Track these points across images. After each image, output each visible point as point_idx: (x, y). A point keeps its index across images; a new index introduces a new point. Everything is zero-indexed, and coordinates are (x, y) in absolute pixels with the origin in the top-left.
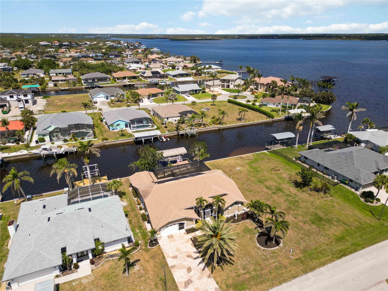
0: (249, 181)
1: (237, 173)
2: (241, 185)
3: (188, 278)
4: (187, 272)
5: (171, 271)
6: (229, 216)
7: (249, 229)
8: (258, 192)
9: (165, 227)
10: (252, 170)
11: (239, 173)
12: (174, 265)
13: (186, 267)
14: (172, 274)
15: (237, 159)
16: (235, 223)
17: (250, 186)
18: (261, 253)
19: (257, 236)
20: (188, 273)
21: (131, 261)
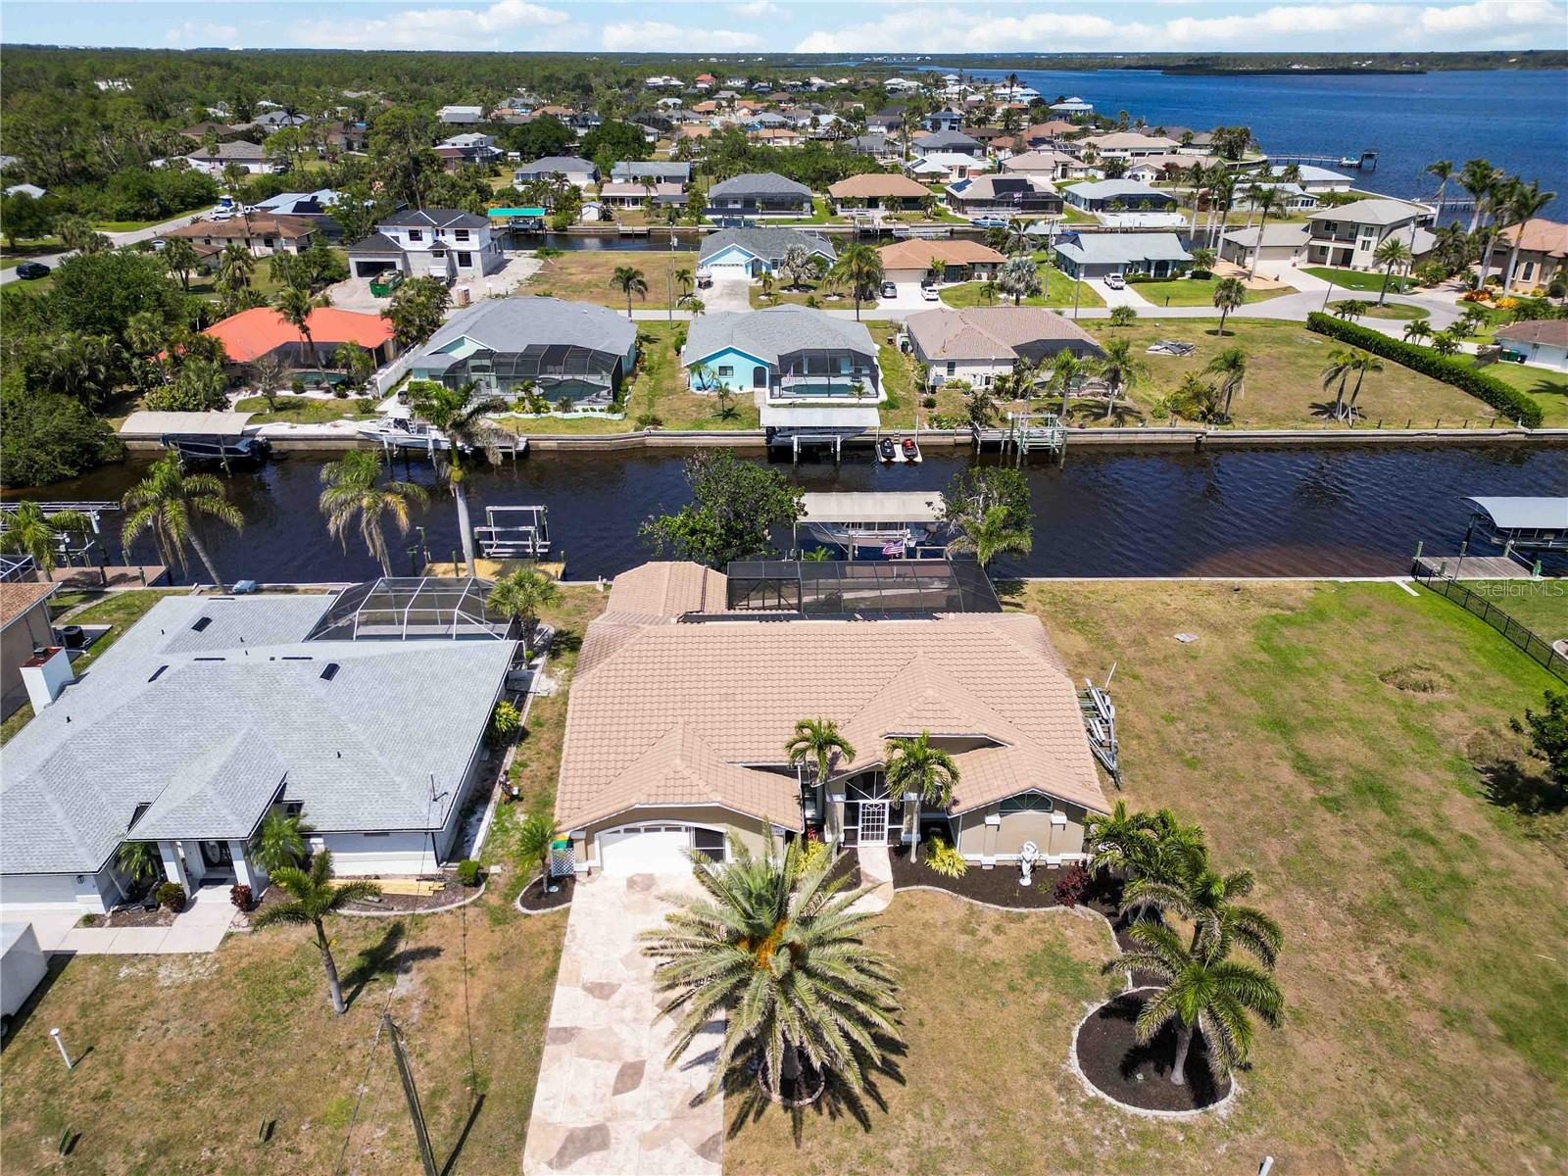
0: (1215, 710)
1: (1165, 658)
2: (1153, 723)
3: (599, 1119)
4: (612, 1082)
5: (539, 1052)
6: (988, 860)
7: (1066, 961)
8: (1237, 779)
9: (621, 828)
10: (1263, 657)
11: (1181, 662)
12: (573, 1029)
13: (620, 1059)
14: (535, 1072)
15: (1209, 593)
16: (1007, 905)
17: (1205, 735)
18: (1069, 1114)
19: (1094, 1008)
20: (616, 1092)
21: (402, 947)
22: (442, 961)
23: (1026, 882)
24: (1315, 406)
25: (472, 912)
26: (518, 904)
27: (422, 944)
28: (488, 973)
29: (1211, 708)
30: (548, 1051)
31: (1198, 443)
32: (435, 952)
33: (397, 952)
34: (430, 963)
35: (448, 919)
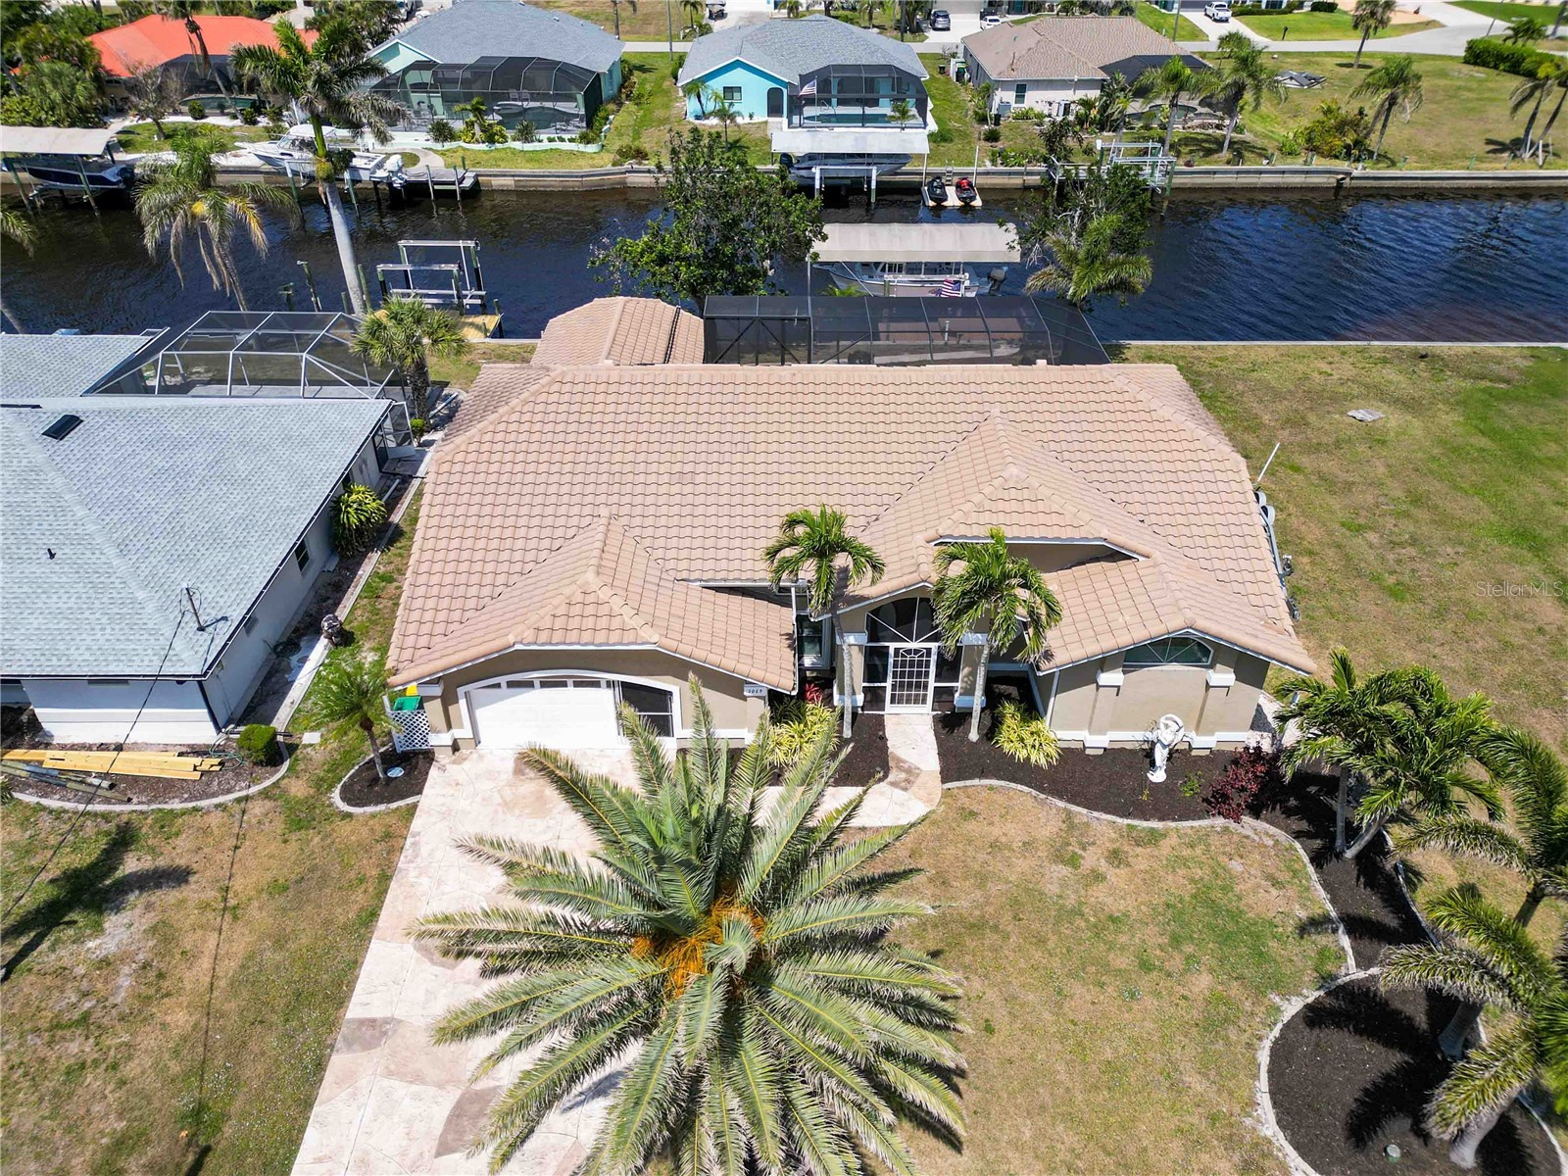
0: (1422, 514)
1: (1338, 444)
2: (1330, 533)
4: (438, 1126)
5: (320, 1066)
6: (1097, 741)
7: (1235, 915)
8: (1471, 616)
9: (503, 680)
10: (1484, 442)
11: (1361, 448)
12: (386, 1021)
13: (459, 1084)
14: (308, 1104)
15: (1385, 361)
16: (1128, 815)
17: (1412, 551)
19: (1292, 1008)
21: (131, 864)
22: (191, 892)
23: (1158, 776)
24: (1489, 142)
25: (257, 809)
26: (336, 796)
27: (162, 862)
28: (260, 916)
29: (1414, 511)
30: (337, 1063)
31: (1339, 185)
32: (177, 876)
33: (119, 874)
34: (168, 896)
35: (215, 820)
